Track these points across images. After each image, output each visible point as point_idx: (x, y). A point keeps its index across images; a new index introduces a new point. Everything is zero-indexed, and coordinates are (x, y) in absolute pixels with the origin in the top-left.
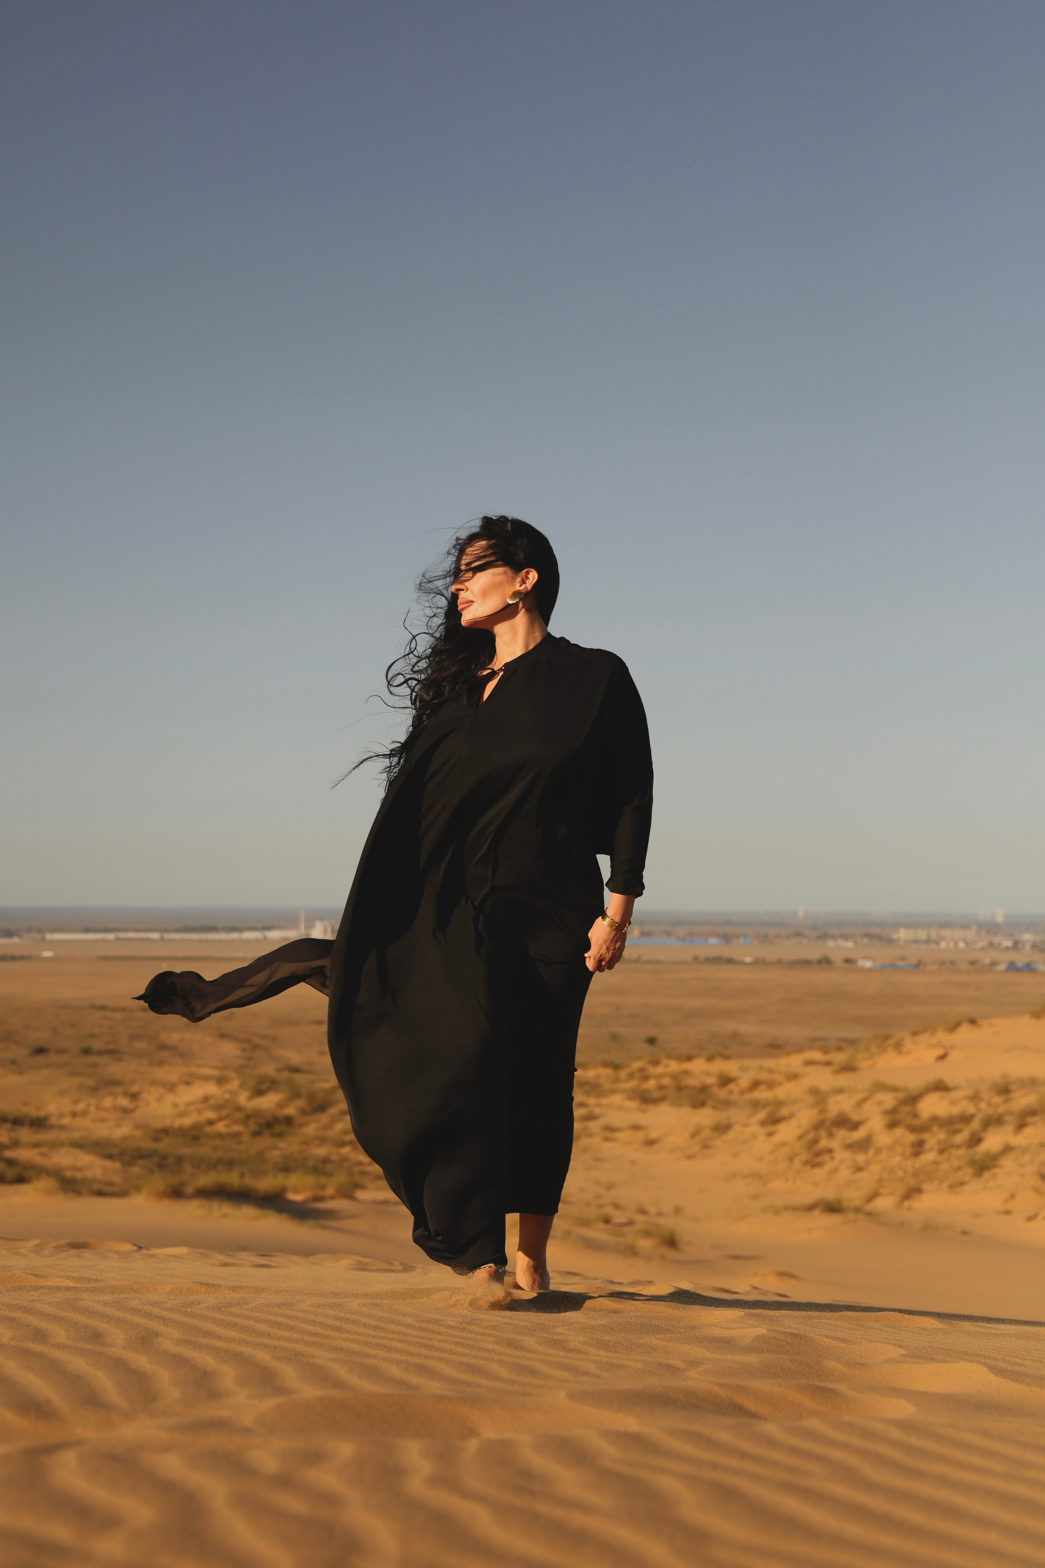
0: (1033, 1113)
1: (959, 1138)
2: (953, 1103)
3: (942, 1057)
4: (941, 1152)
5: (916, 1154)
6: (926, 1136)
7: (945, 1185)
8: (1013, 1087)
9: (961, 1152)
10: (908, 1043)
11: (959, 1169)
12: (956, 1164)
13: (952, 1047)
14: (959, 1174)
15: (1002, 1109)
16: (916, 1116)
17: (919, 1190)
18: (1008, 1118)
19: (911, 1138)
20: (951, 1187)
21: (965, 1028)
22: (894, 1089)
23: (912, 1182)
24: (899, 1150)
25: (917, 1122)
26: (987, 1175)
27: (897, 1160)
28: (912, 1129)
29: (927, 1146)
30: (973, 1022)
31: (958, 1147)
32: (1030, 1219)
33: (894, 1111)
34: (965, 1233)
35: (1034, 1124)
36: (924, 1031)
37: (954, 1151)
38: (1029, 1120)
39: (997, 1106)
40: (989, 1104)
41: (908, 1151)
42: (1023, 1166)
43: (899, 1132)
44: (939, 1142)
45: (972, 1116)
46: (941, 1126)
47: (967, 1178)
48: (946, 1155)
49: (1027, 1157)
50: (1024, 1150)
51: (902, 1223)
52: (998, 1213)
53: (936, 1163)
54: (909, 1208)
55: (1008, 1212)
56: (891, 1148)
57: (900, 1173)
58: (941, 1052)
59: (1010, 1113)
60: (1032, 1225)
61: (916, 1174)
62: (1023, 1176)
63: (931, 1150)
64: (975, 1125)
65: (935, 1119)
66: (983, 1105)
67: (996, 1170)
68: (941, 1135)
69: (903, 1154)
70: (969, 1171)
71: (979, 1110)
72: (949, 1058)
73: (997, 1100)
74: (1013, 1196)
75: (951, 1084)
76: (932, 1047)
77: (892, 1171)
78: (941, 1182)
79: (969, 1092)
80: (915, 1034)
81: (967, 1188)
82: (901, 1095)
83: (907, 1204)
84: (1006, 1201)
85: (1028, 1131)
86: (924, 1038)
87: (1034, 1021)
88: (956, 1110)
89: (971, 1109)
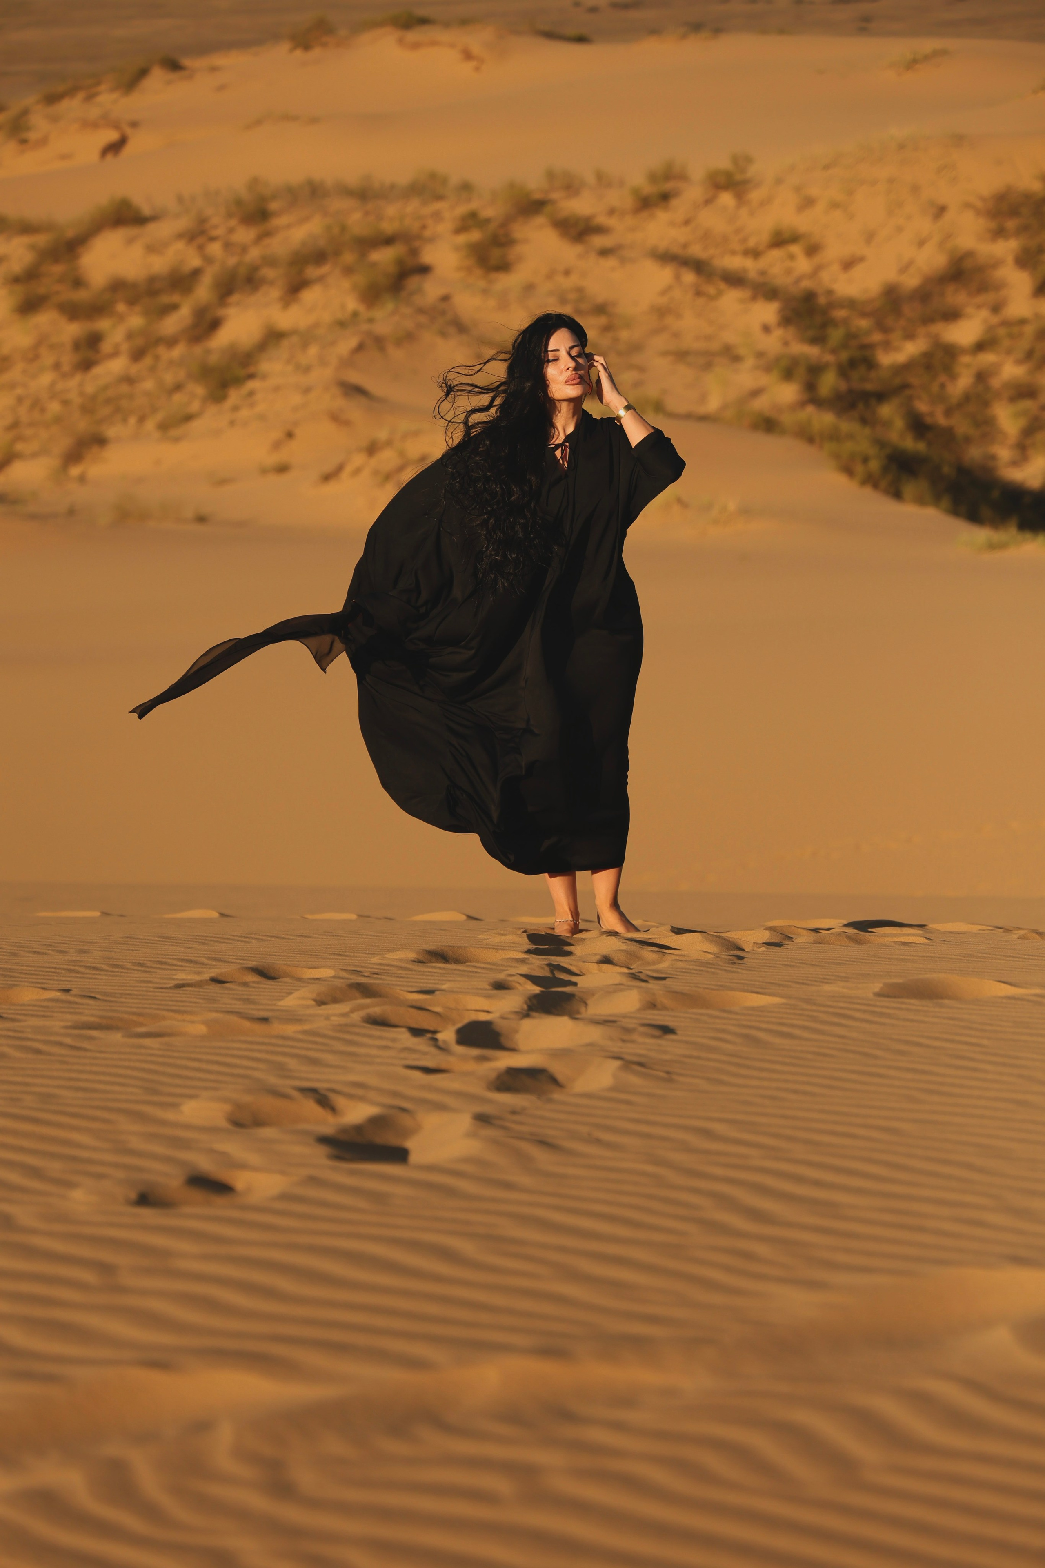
0: (319, 257)
1: (172, 324)
2: (151, 249)
3: (115, 148)
4: (138, 355)
5: (86, 365)
6: (103, 324)
7: (150, 425)
8: (274, 206)
9: (178, 352)
10: (39, 122)
11: (178, 387)
12: (169, 378)
13: (134, 125)
14: (178, 398)
15: (254, 254)
16: (78, 283)
17: (100, 441)
18: (268, 273)
19: (72, 330)
20: (164, 427)
21: (157, 77)
22: (26, 228)
23: (83, 425)
24: (48, 359)
25: (82, 295)
26: (234, 396)
27: (46, 379)
28: (73, 311)
29: (106, 347)
30: (173, 65)
31: (171, 342)
32: (327, 478)
33: (31, 275)
34: (201, 519)
35: (321, 279)
36: (70, 93)
37: (161, 350)
38: (312, 272)
39: (244, 249)
40: (227, 245)
41: (68, 359)
42: (307, 369)
43: (45, 319)
44: (130, 336)
45: (196, 273)
46: (132, 302)
47: (195, 406)
48: (148, 361)
49: (313, 351)
50: (306, 338)
51: (71, 512)
52: (264, 471)
53: (129, 380)
54: (82, 479)
55: (282, 469)
56: (32, 356)
57: (54, 407)
58: (112, 136)
59: (270, 261)
60: (331, 488)
61: (88, 408)
62: (307, 390)
63: (115, 354)
64: (203, 292)
65: (118, 286)
66: (215, 249)
67: (251, 385)
68: (136, 321)
69: (57, 366)
70: (200, 390)
71: (209, 260)
72: (128, 150)
73: (244, 235)
74: (290, 435)
75: (146, 211)
76: (92, 125)
77: (37, 404)
78: (142, 420)
79: (183, 223)
80: (52, 99)
81: (196, 425)
82: (42, 240)
83: (75, 471)
84: (277, 446)
85: (309, 296)
86: (72, 106)
87: (299, 53)
88: (159, 264)
89: (194, 261)
